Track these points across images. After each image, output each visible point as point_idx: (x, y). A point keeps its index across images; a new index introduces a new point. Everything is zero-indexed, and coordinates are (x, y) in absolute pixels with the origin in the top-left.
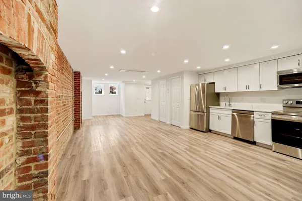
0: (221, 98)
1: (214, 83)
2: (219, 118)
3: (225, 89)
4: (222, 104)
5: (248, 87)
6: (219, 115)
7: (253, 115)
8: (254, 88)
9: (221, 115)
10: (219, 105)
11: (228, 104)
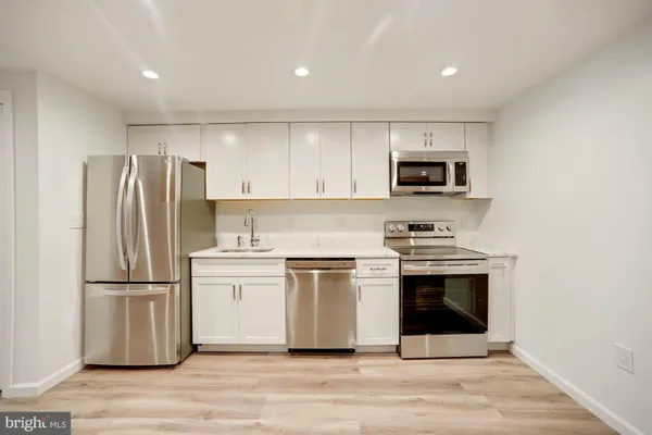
0: (220, 219)
1: (202, 165)
2: (237, 293)
3: (246, 188)
4: (227, 238)
5: (321, 187)
6: (234, 281)
7: (354, 271)
8: (338, 190)
9: (242, 281)
10: (214, 244)
11: (246, 237)
